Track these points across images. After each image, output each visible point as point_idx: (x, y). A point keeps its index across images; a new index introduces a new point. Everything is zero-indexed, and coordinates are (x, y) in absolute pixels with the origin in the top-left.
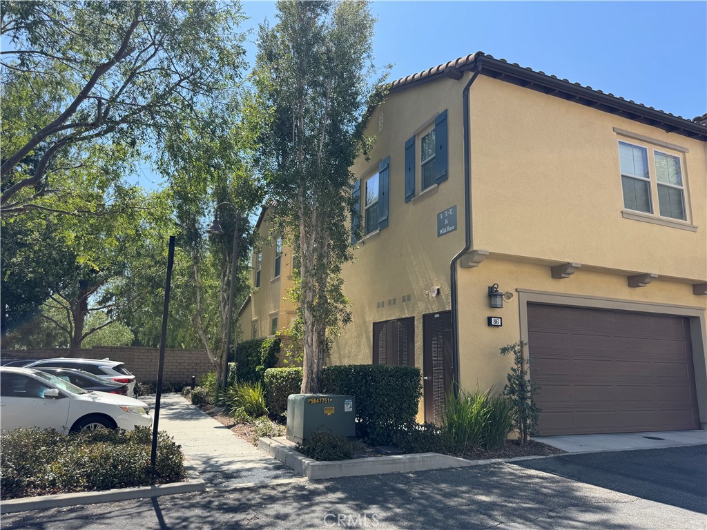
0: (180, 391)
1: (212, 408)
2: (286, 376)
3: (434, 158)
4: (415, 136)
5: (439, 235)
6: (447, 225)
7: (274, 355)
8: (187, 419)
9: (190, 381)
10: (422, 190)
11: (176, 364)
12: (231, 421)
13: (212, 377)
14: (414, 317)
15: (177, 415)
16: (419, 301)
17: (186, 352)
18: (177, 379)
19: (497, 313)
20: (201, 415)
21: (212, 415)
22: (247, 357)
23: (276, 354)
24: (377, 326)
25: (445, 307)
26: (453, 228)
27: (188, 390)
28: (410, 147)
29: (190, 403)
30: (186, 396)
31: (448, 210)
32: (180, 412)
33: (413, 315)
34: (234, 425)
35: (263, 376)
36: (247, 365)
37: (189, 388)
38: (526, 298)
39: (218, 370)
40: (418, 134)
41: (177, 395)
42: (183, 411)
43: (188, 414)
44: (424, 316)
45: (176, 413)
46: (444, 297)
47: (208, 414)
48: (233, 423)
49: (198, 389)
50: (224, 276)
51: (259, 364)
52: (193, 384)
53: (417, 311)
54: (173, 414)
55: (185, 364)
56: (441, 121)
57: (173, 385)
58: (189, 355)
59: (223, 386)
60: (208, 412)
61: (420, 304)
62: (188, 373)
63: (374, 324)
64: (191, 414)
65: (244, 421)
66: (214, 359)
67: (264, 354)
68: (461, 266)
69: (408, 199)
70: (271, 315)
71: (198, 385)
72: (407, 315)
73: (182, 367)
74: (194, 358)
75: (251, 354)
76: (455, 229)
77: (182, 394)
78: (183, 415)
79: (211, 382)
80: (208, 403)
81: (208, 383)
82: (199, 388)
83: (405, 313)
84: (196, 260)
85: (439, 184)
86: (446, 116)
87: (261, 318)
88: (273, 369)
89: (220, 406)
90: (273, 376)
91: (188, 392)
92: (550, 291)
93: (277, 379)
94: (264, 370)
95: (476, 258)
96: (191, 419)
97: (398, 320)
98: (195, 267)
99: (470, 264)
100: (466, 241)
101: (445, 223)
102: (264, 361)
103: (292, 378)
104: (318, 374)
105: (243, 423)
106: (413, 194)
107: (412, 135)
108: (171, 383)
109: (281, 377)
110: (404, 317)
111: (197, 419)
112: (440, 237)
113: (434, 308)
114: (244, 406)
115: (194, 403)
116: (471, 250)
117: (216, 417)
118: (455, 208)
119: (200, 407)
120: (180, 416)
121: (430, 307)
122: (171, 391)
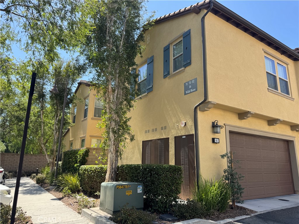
0: (29, 176)
1: (48, 186)
2: (95, 170)
3: (182, 54)
4: (169, 44)
5: (185, 94)
6: (191, 89)
7: (85, 158)
8: (34, 194)
9: (35, 171)
10: (174, 72)
11: (28, 162)
12: (61, 195)
13: (48, 170)
14: (168, 138)
15: (28, 191)
16: (172, 129)
17: (34, 156)
18: (28, 170)
19: (216, 136)
20: (42, 191)
21: (48, 190)
22: (69, 159)
23: (86, 158)
24: (145, 143)
25: (190, 132)
26: (195, 90)
27: (34, 176)
28: (167, 50)
29: (35, 183)
30: (33, 179)
31: (191, 81)
32: (30, 189)
33: (168, 137)
34: (63, 198)
35: (79, 169)
36: (69, 163)
37: (35, 174)
38: (228, 129)
39: (52, 165)
40: (171, 44)
41: (28, 178)
42: (31, 188)
43: (35, 190)
44: (175, 137)
45: (27, 190)
46: (188, 127)
47: (46, 190)
48: (62, 197)
49: (40, 176)
50: (57, 117)
51: (77, 163)
52: (37, 173)
53: (171, 135)
54: (26, 190)
55: (33, 162)
56: (187, 36)
57: (26, 173)
58: (35, 157)
59: (56, 174)
60: (46, 188)
61: (172, 131)
62: (34, 167)
63: (143, 142)
64: (36, 190)
65: (69, 196)
66: (49, 160)
67: (79, 158)
68: (200, 110)
69: (165, 77)
70: (81, 138)
71: (39, 173)
72: (164, 137)
73: (32, 164)
74: (38, 159)
75: (71, 158)
76: (196, 90)
77: (31, 178)
78: (31, 191)
79: (47, 171)
80: (46, 183)
81: (45, 172)
82: (40, 174)
83: (163, 136)
84: (42, 108)
85: (185, 68)
86: (190, 32)
87: (75, 139)
88: (85, 166)
89: (54, 186)
90: (85, 170)
91: (34, 177)
92: (238, 125)
93: (88, 171)
94: (79, 166)
95: (210, 106)
96: (36, 193)
97: (158, 139)
98: (41, 112)
99: (206, 109)
100: (205, 96)
101: (189, 87)
102: (80, 161)
103: (98, 171)
104: (115, 169)
105: (68, 197)
106: (169, 74)
107: (168, 44)
108: (25, 172)
109: (91, 171)
110: (162, 138)
111: (40, 194)
112: (186, 95)
113: (182, 133)
114: (68, 186)
115: (37, 183)
116: (207, 101)
117: (52, 192)
118: (196, 79)
119: (41, 186)
120: (30, 192)
121: (179, 132)
122: (25, 176)
